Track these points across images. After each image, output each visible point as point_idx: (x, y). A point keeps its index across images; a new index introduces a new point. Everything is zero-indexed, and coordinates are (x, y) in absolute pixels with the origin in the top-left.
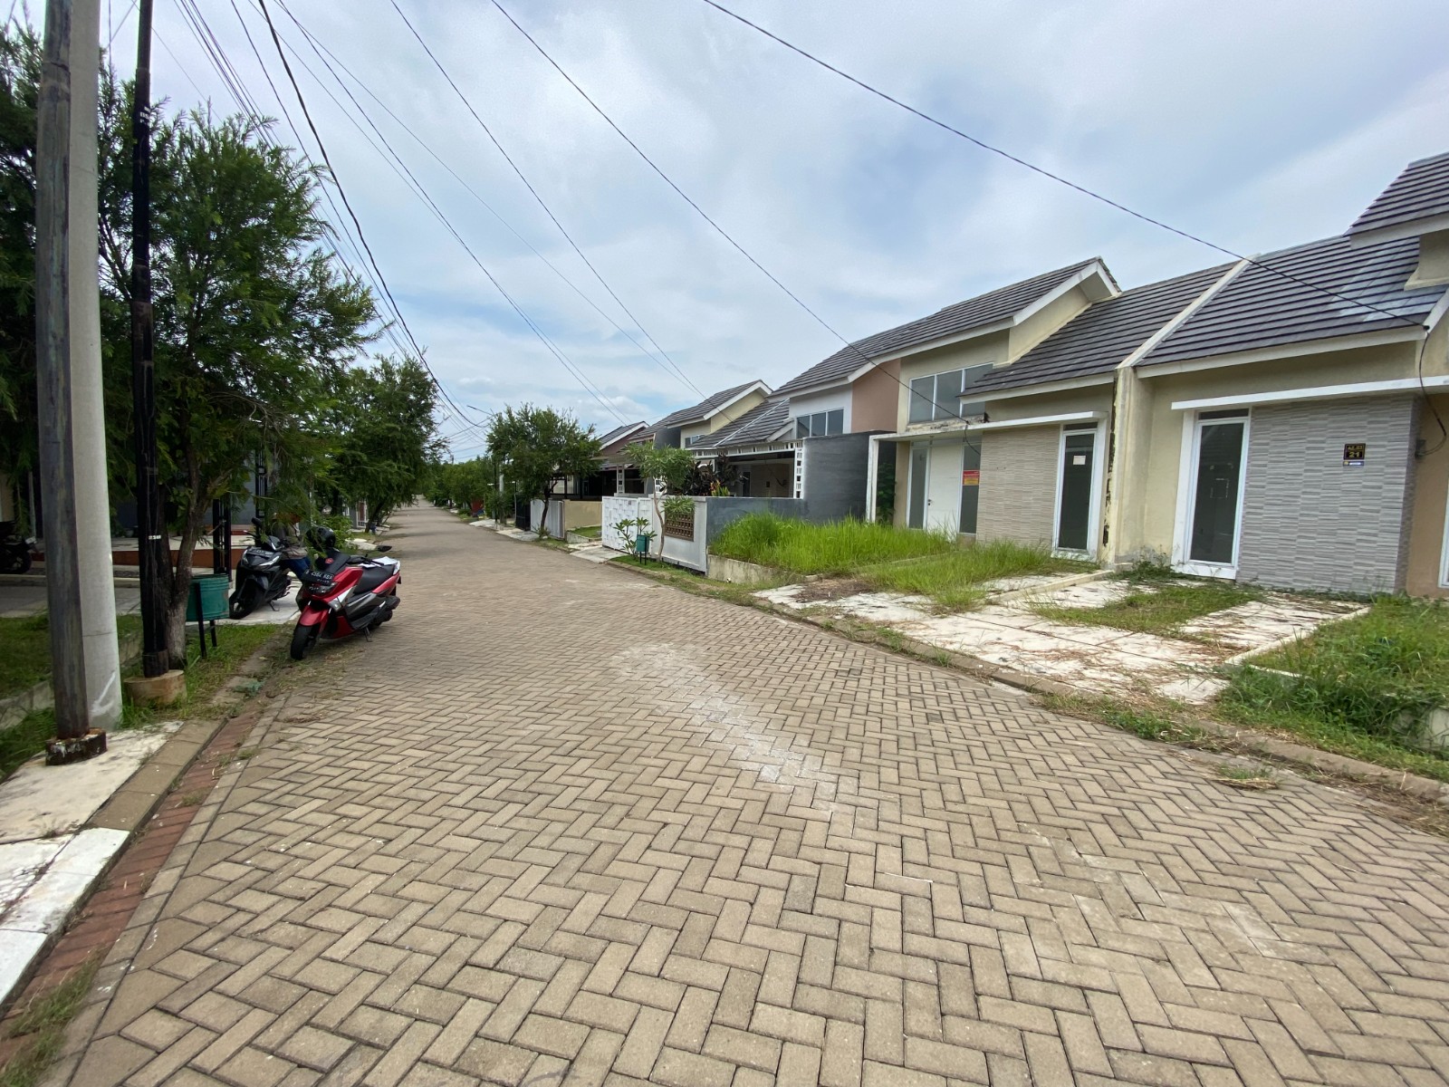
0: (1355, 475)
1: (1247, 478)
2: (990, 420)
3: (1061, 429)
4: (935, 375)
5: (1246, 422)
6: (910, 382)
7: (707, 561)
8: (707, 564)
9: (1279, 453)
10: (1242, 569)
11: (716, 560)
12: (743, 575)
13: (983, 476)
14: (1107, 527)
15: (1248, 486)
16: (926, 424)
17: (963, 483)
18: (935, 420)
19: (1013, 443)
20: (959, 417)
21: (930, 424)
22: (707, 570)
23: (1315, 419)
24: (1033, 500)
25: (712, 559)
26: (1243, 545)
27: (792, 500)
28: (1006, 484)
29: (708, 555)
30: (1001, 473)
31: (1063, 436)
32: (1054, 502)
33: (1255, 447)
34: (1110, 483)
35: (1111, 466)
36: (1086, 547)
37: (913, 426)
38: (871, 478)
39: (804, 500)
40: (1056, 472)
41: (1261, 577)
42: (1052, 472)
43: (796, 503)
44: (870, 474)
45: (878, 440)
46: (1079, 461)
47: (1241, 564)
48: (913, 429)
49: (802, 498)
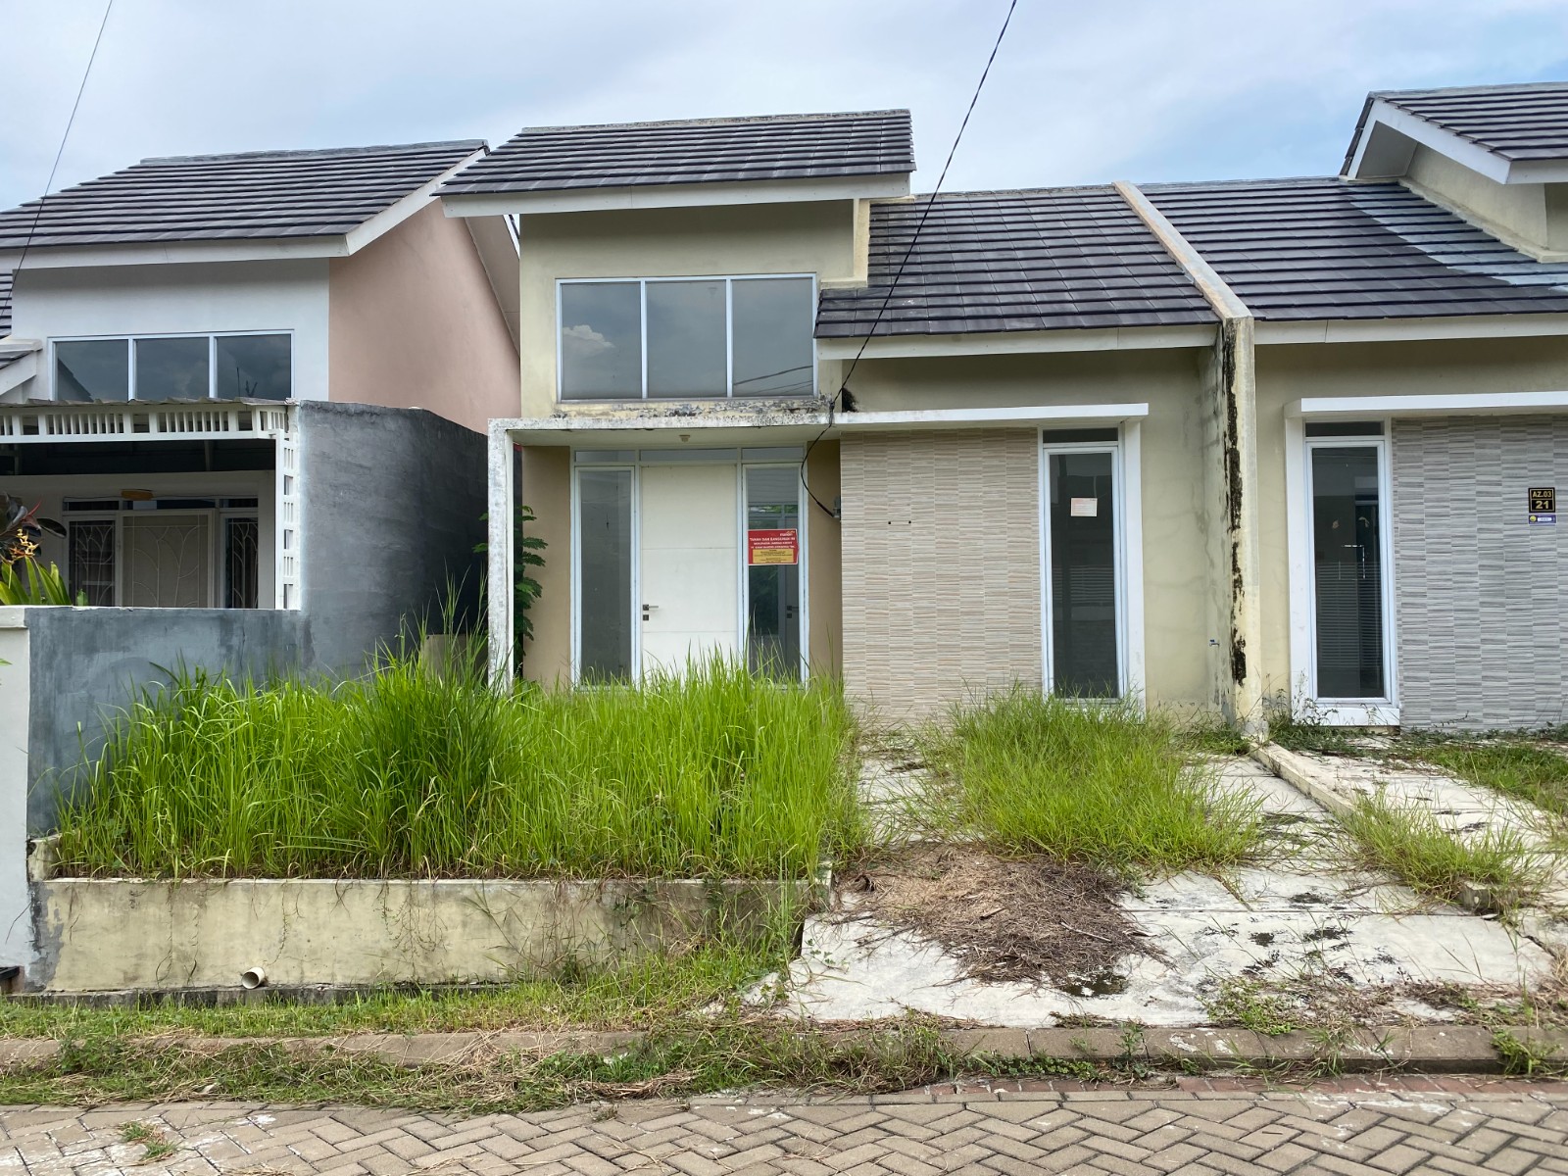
1: (1396, 543)
2: (856, 407)
3: (1040, 439)
4: (643, 281)
5: (1384, 447)
6: (558, 287)
7: (37, 911)
8: (37, 927)
9: (1438, 500)
10: (1408, 705)
11: (127, 898)
12: (377, 937)
13: (851, 541)
14: (1242, 643)
15: (1400, 557)
16: (626, 406)
17: (751, 560)
18: (649, 396)
19: (924, 463)
20: (725, 395)
21: (637, 406)
22: (44, 954)
23: (1483, 447)
24: (987, 594)
25: (87, 898)
26: (1403, 662)
27: (275, 616)
28: (915, 560)
29: (49, 878)
30: (899, 535)
31: (1044, 455)
32: (1038, 599)
33: (1400, 489)
34: (1238, 551)
35: (1238, 516)
36: (1115, 694)
37: (576, 408)
38: (500, 543)
39: (303, 615)
40: (1037, 532)
41: (1436, 716)
42: (1028, 532)
43: (286, 627)
44: (495, 531)
45: (513, 434)
46: (1084, 507)
47: (1403, 697)
48: (579, 413)
49: (299, 609)
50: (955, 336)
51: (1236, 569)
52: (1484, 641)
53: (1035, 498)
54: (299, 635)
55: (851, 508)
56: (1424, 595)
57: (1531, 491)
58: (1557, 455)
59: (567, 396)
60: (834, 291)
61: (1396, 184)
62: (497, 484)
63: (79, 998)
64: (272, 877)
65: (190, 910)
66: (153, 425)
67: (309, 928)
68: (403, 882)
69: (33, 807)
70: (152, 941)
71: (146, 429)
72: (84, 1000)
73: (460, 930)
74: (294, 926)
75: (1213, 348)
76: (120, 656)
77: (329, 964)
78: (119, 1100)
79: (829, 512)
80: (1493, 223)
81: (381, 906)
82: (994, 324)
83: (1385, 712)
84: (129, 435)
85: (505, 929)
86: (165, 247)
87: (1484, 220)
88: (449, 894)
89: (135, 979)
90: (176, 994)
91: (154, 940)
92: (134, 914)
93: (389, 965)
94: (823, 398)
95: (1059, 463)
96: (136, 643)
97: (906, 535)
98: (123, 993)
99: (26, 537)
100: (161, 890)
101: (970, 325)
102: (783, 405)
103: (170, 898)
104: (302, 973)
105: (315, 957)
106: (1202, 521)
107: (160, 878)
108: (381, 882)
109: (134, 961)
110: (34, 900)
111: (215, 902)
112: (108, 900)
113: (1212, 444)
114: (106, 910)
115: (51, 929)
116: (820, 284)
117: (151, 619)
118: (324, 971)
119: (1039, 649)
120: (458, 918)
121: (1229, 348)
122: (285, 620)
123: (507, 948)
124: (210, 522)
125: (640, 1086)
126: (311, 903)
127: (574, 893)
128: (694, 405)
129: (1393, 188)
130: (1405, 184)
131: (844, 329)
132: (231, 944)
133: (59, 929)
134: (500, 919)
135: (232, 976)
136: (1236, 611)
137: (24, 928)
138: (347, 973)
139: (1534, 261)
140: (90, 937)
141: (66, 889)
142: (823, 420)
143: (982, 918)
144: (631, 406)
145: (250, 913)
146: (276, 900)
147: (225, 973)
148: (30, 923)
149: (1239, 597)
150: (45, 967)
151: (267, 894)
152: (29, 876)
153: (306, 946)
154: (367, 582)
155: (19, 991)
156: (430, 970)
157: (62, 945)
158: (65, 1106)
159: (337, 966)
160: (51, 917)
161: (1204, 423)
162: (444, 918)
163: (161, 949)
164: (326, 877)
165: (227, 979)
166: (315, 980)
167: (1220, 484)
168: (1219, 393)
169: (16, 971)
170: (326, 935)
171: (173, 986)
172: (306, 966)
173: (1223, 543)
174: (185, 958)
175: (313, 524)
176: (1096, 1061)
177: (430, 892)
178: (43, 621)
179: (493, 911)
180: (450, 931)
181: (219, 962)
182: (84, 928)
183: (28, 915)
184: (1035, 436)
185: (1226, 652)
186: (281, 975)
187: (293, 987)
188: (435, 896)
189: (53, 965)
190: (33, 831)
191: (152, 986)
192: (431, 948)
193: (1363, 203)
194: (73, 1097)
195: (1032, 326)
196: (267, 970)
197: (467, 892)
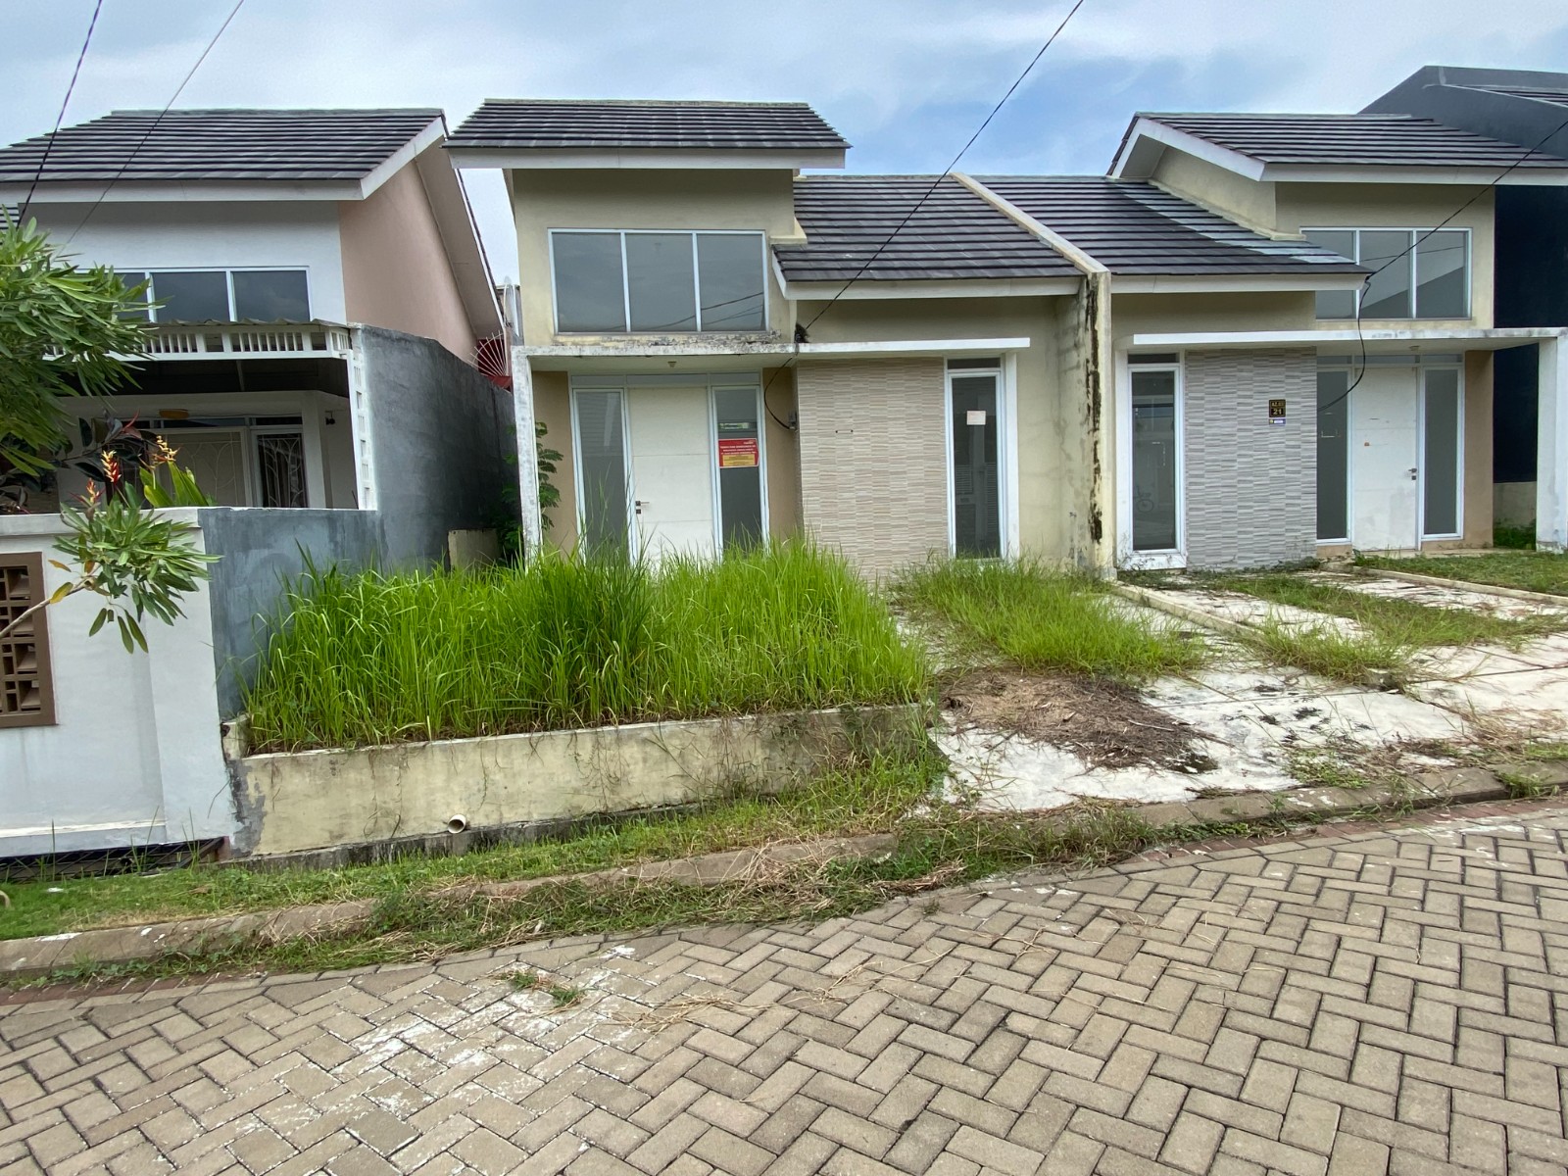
0: (1278, 436)
1: (1186, 440)
2: (809, 339)
3: (946, 366)
4: (623, 232)
5: (1178, 370)
6: (550, 236)
7: (237, 786)
8: (238, 800)
9: (1213, 409)
10: (1191, 553)
11: (328, 767)
12: (568, 778)
13: (808, 446)
14: (1099, 514)
15: (1188, 450)
16: (614, 338)
17: (721, 464)
18: (632, 330)
19: (861, 385)
20: (696, 330)
21: (624, 338)
22: (247, 823)
23: (1242, 371)
24: (909, 485)
25: (286, 770)
26: (1189, 525)
27: (363, 514)
28: (856, 460)
29: (245, 756)
30: (844, 441)
31: (949, 376)
32: (945, 487)
33: (1190, 402)
34: (1098, 446)
35: (1098, 422)
36: (998, 554)
37: (572, 339)
38: (528, 452)
39: (379, 514)
40: (944, 437)
41: (1208, 560)
42: (937, 438)
43: (369, 525)
44: (523, 442)
45: (532, 359)
46: (977, 418)
47: (1188, 548)
48: (575, 344)
49: (376, 509)
50: (893, 283)
51: (1096, 460)
52: (1240, 507)
53: (943, 411)
54: (378, 531)
55: (806, 421)
56: (1202, 476)
57: (1271, 402)
58: (1288, 377)
59: (563, 329)
60: (784, 246)
61: (1146, 183)
62: (522, 402)
63: (288, 858)
64: (464, 737)
65: (391, 772)
66: (227, 345)
67: (505, 776)
68: (588, 730)
69: (222, 694)
70: (354, 802)
71: (220, 349)
72: (292, 860)
73: (641, 765)
74: (491, 777)
75: (1076, 297)
76: (266, 553)
77: (526, 805)
78: (460, 950)
79: (787, 427)
80: (1229, 211)
81: (571, 752)
82: (922, 274)
83: (1179, 562)
84: (202, 355)
85: (680, 760)
86: (182, 186)
87: (1221, 209)
88: (630, 737)
89: (340, 836)
90: (385, 846)
91: (357, 801)
92: (337, 780)
93: (577, 800)
94: (774, 333)
95: (957, 383)
96: (276, 541)
97: (849, 441)
98: (332, 850)
99: (165, 444)
100: (361, 757)
101: (904, 275)
102: (743, 339)
103: (372, 763)
104: (501, 814)
105: (512, 801)
106: (1060, 428)
107: (358, 746)
108: (570, 732)
109: (338, 821)
110: (233, 777)
111: (416, 764)
112: (309, 771)
113: (1072, 369)
114: (308, 780)
115: (253, 801)
116: (769, 239)
117: (283, 518)
118: (520, 811)
119: (946, 524)
120: (639, 756)
121: (1093, 296)
122: (368, 520)
123: (682, 776)
124: (242, 438)
125: (927, 880)
126: (505, 756)
127: (736, 728)
128: (671, 338)
129: (1144, 185)
130: (1154, 183)
131: (807, 275)
132: (432, 798)
133: (261, 801)
134: (675, 754)
135: (435, 824)
136: (1096, 491)
137: (225, 802)
138: (542, 811)
139: (1269, 239)
140: (293, 804)
141: (265, 763)
142: (791, 349)
143: (1065, 721)
144: (618, 338)
145: (449, 770)
146: (474, 757)
147: (428, 822)
148: (231, 799)
149: (1098, 481)
150: (250, 835)
151: (464, 752)
152: (226, 756)
153: (505, 792)
154: (414, 486)
155: (225, 858)
156: (617, 800)
157: (265, 814)
158: (408, 963)
159: (532, 805)
160: (251, 791)
161: (1061, 353)
162: (627, 757)
163: (364, 808)
164: (514, 732)
165: (431, 828)
166: (513, 820)
167: (1080, 396)
168: (1081, 330)
169: (222, 841)
170: (521, 782)
171: (379, 838)
172: (504, 809)
173: (1082, 442)
174: (388, 813)
175: (378, 435)
176: (1250, 821)
177: (615, 736)
178: (212, 521)
179: (670, 749)
180: (632, 767)
181: (422, 815)
182: (287, 797)
183: (228, 791)
184: (942, 364)
185: (1084, 520)
186: (481, 820)
187: (495, 828)
188: (619, 740)
189: (258, 832)
190: (225, 716)
191: (358, 841)
192: (616, 782)
193: (1133, 194)
194: (412, 954)
195: (951, 276)
196: (468, 816)
197: (646, 734)
